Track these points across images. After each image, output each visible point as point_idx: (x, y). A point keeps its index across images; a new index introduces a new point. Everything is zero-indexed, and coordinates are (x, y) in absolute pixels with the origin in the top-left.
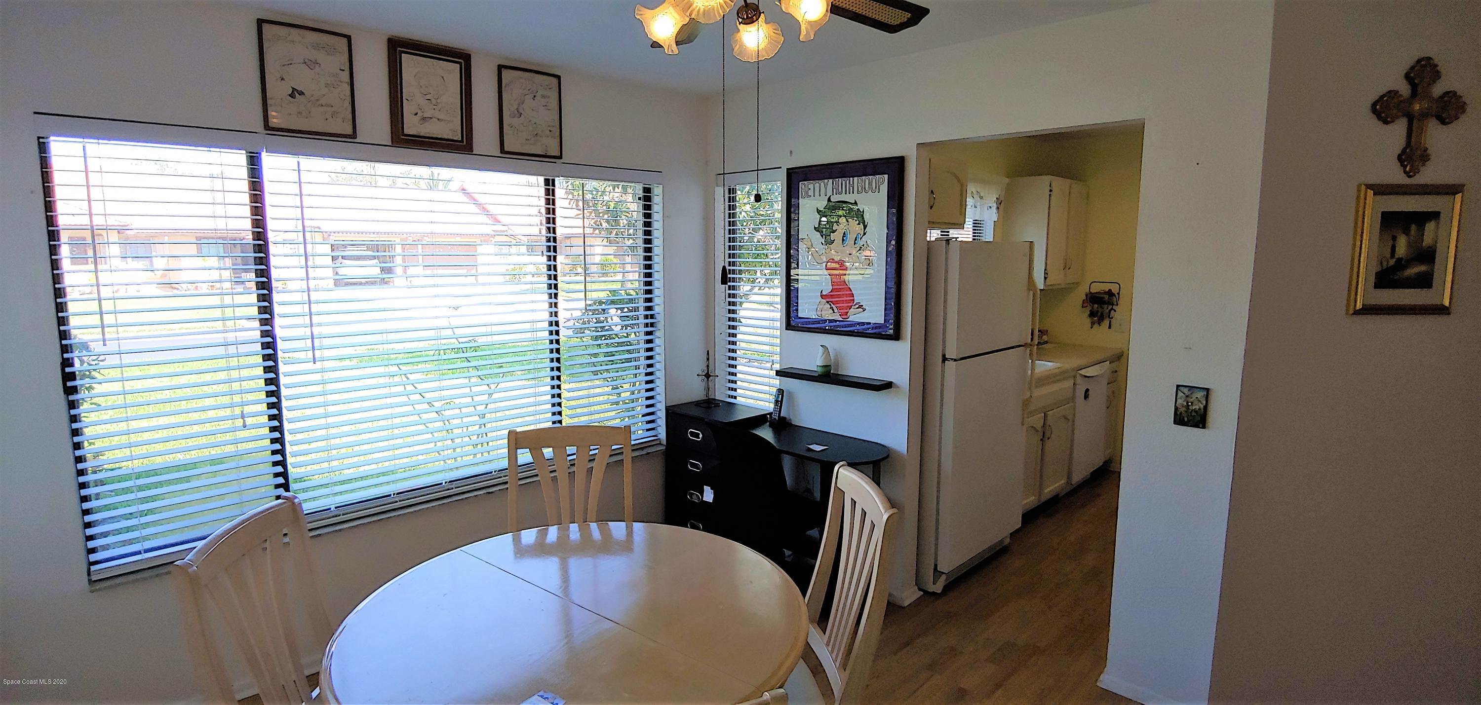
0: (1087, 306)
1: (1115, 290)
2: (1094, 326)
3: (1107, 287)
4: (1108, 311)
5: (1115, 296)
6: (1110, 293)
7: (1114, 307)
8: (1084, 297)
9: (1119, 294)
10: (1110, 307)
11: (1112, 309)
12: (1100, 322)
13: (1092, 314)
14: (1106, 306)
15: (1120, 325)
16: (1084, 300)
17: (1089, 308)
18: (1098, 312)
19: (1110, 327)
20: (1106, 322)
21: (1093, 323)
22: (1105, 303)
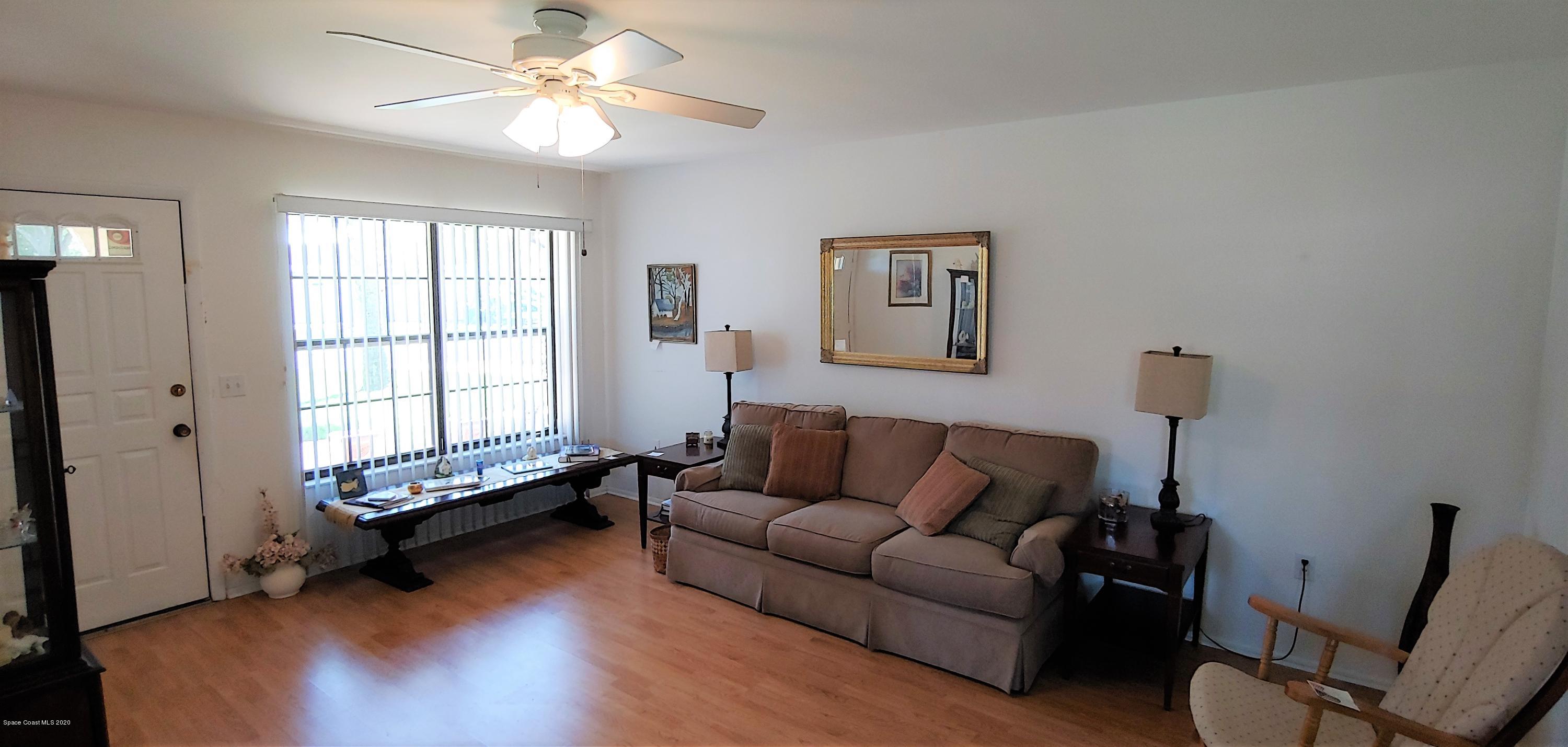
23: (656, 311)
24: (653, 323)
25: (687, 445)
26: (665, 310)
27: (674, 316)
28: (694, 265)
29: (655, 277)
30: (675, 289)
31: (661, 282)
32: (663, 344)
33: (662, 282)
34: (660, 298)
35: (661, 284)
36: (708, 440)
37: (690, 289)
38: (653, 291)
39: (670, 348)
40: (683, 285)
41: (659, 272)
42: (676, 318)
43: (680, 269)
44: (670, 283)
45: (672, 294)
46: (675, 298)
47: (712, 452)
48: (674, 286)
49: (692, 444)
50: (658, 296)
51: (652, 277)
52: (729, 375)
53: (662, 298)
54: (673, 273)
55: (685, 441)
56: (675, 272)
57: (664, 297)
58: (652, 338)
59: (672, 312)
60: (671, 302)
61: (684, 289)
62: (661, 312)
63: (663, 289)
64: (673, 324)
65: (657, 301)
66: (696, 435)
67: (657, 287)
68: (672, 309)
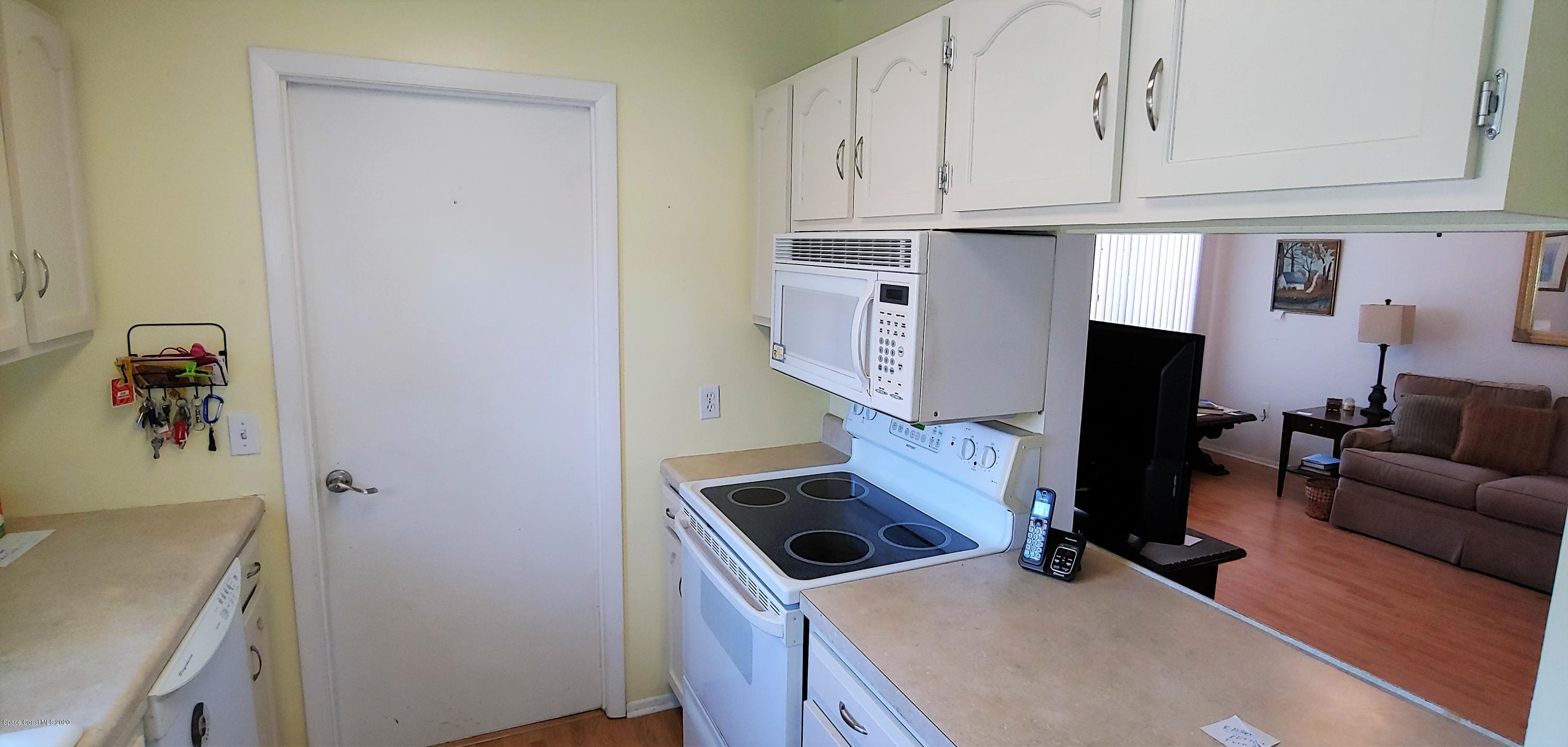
0: (128, 400)
1: (212, 347)
2: (161, 452)
3: (186, 339)
4: (198, 402)
5: (216, 361)
6: (202, 358)
7: (217, 391)
8: (117, 374)
9: (223, 353)
10: (204, 392)
11: (210, 396)
12: (179, 436)
13: (150, 418)
14: (190, 392)
15: (243, 437)
16: (114, 382)
17: (138, 403)
18: (167, 410)
19: (212, 447)
20: (198, 438)
21: (157, 443)
22: (186, 383)
23: (1282, 282)
24: (1277, 295)
25: (1327, 409)
26: (1294, 283)
27: (1307, 288)
28: (1340, 241)
29: (1285, 251)
30: (1311, 263)
31: (1292, 255)
32: (1287, 314)
33: (1295, 256)
34: (1290, 271)
35: (1293, 258)
36: (1349, 407)
37: (1331, 264)
38: (1282, 264)
39: (1296, 319)
40: (1323, 260)
41: (1292, 247)
42: (1309, 291)
43: (1322, 244)
44: (1305, 258)
45: (1306, 267)
46: (1309, 272)
47: (1352, 419)
48: (1309, 260)
49: (1332, 411)
50: (1287, 269)
51: (1282, 251)
52: (1384, 348)
53: (1292, 270)
54: (1311, 248)
55: (1325, 405)
56: (1313, 248)
57: (1295, 270)
58: (1273, 308)
59: (1303, 285)
60: (1304, 275)
61: (1324, 263)
62: (1289, 284)
63: (1295, 262)
64: (1303, 296)
65: (1286, 275)
66: (1339, 401)
67: (1287, 261)
68: (1304, 281)
